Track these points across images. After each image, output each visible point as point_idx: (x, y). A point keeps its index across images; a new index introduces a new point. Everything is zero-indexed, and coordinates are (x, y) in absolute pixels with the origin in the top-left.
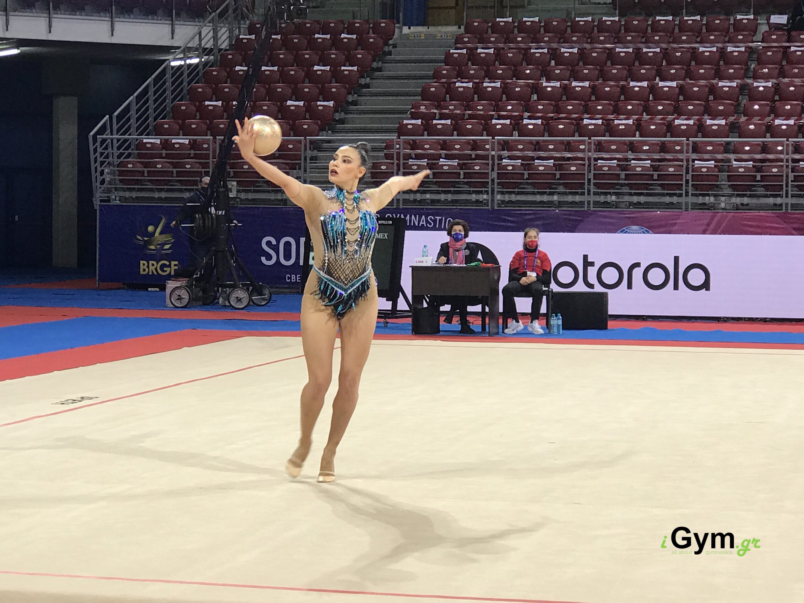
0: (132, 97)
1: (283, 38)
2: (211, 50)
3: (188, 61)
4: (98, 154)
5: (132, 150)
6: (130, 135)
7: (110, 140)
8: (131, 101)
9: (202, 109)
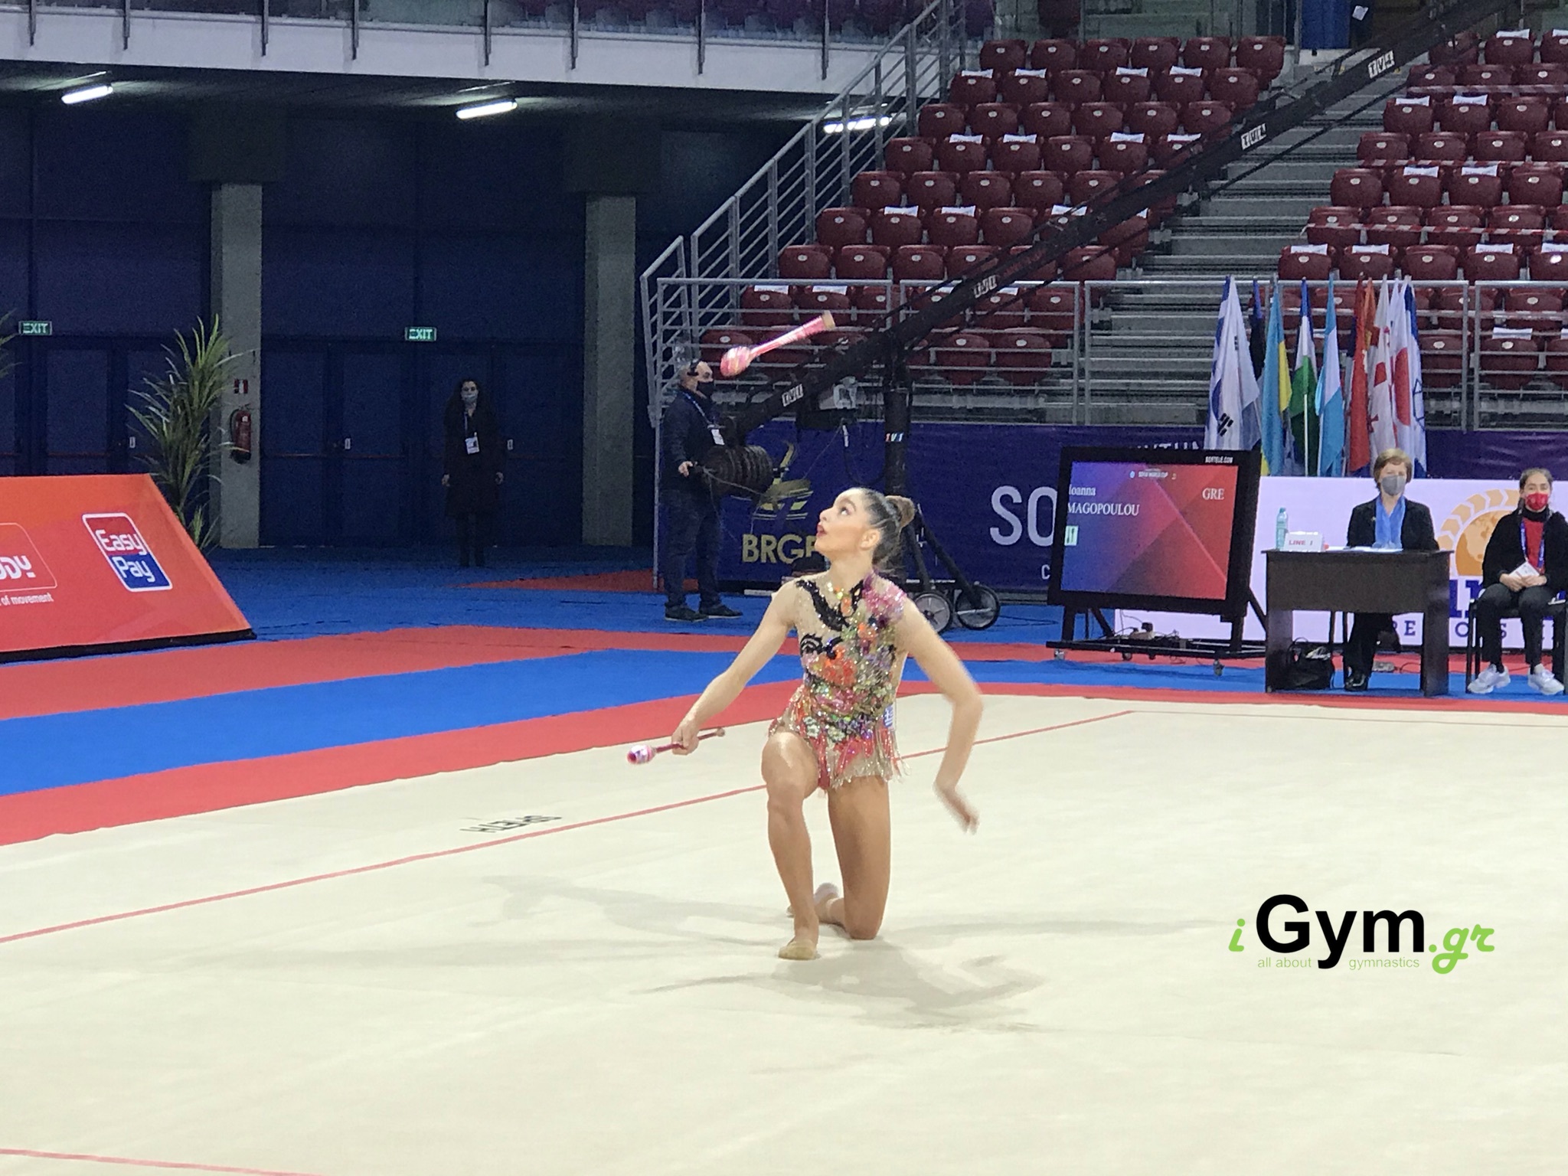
0: (732, 199)
1: (1050, 75)
2: (902, 100)
3: (852, 126)
4: (658, 316)
5: (731, 307)
6: (727, 276)
7: (684, 288)
8: (731, 206)
9: (877, 222)
